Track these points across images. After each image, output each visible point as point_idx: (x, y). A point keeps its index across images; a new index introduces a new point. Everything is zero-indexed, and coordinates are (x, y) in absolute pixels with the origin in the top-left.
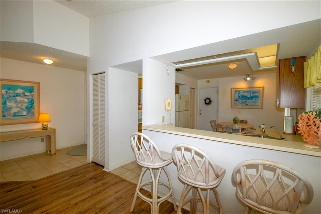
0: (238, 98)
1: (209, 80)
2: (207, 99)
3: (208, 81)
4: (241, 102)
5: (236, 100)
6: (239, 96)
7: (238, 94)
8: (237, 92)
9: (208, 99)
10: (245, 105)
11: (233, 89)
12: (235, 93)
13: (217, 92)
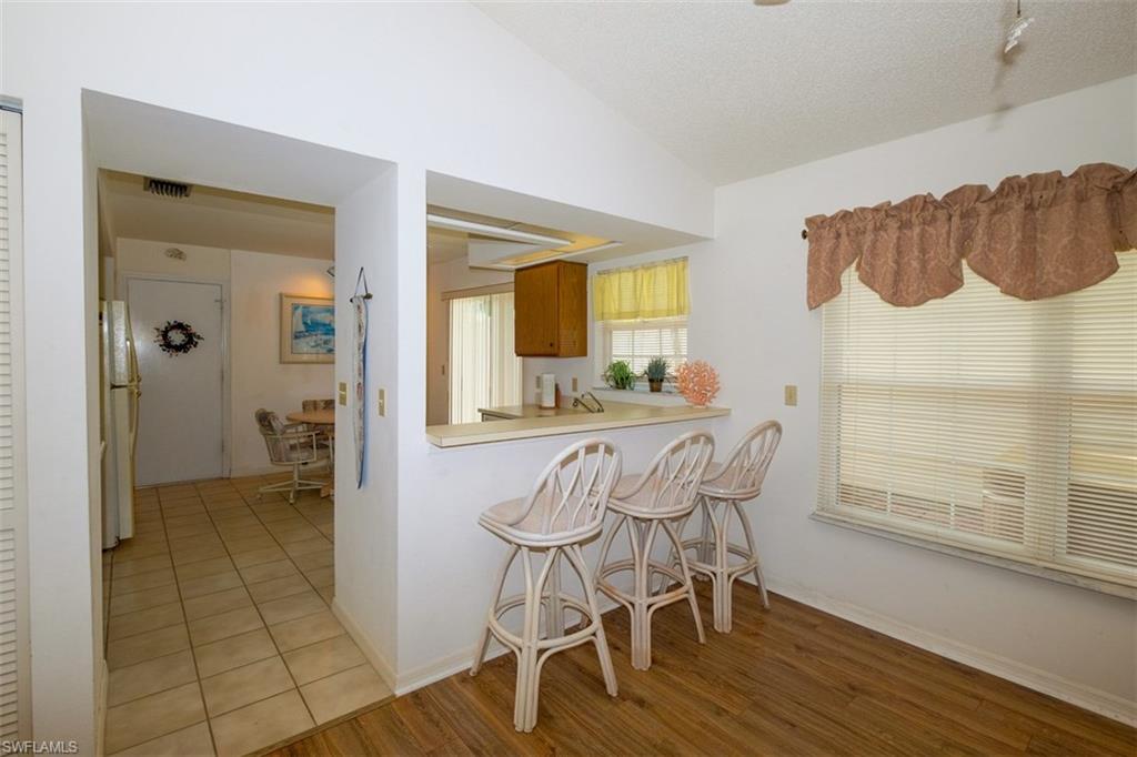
0: (302, 328)
1: (181, 247)
2: (173, 328)
3: (179, 255)
4: (313, 344)
5: (296, 337)
6: (305, 323)
7: (304, 316)
8: (300, 311)
9: (180, 326)
10: (325, 351)
11: (287, 296)
12: (293, 314)
13: (221, 301)
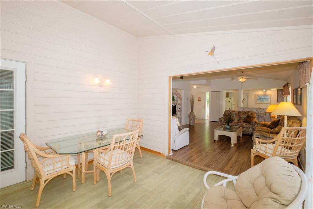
4: (260, 101)
5: (257, 100)
6: (259, 98)
11: (256, 94)
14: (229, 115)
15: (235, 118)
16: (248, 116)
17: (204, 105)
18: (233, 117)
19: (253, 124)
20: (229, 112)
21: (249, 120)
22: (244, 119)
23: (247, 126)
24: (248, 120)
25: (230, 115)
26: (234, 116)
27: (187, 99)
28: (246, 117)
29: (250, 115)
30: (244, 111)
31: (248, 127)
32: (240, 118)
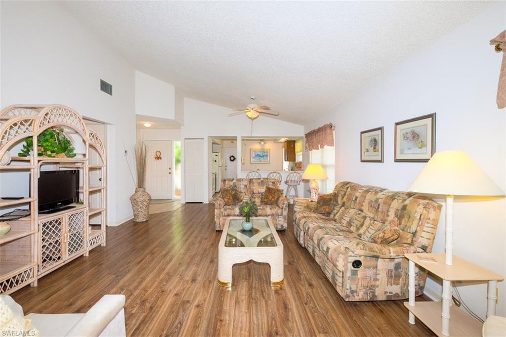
3: (232, 142)
5: (253, 158)
6: (255, 155)
8: (254, 152)
9: (232, 156)
10: (259, 161)
11: (251, 149)
14: (233, 189)
15: (244, 194)
16: (269, 190)
17: (170, 169)
18: (241, 192)
19: (284, 206)
20: (231, 183)
21: (273, 198)
22: (260, 195)
23: (274, 211)
24: (271, 197)
25: (235, 188)
26: (242, 190)
27: (126, 152)
28: (266, 191)
29: (271, 186)
30: (260, 179)
31: (276, 214)
32: (254, 193)
